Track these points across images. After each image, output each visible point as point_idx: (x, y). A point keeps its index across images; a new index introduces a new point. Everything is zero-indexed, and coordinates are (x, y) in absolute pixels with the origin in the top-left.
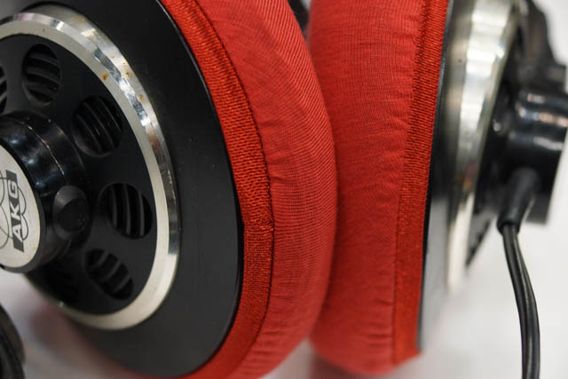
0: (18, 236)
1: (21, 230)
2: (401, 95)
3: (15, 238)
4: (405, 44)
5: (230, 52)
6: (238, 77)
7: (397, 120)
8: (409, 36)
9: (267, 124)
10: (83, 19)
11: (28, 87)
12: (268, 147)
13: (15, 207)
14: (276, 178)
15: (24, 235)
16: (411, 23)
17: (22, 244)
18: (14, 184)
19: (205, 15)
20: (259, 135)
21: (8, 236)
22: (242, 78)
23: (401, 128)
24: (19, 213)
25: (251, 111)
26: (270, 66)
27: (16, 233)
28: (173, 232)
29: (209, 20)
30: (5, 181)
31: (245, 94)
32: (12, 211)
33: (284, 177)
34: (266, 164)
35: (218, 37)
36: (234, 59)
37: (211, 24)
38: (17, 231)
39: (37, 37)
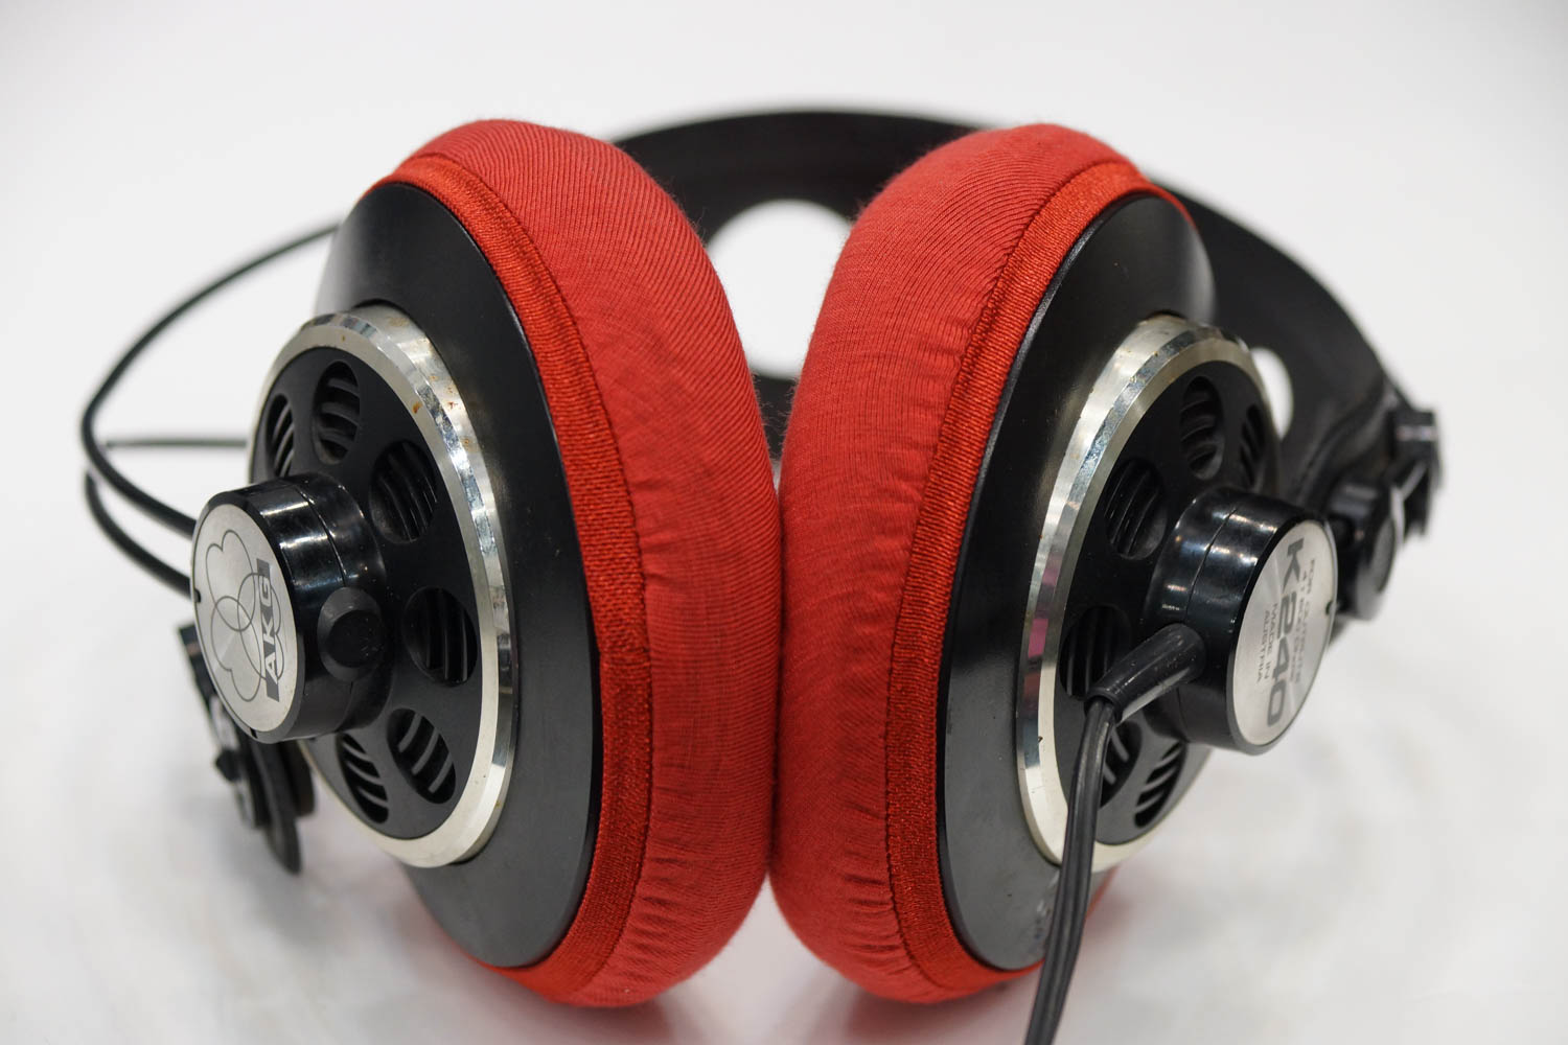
0: (272, 672)
1: (275, 662)
2: (916, 446)
3: (268, 679)
4: (938, 363)
5: (595, 367)
6: (604, 407)
7: (904, 486)
8: (949, 352)
9: (647, 486)
10: (407, 322)
11: (320, 434)
12: (645, 524)
13: (268, 623)
14: (653, 576)
15: (279, 673)
16: (957, 332)
17: (277, 686)
18: (266, 580)
19: (567, 307)
20: (631, 503)
21: (261, 676)
22: (610, 409)
23: (908, 499)
24: (273, 634)
25: (621, 463)
26: (657, 392)
27: (268, 667)
28: (503, 670)
29: (571, 316)
30: (256, 577)
31: (614, 436)
32: (264, 631)
33: (667, 575)
34: (640, 552)
35: (581, 343)
36: (601, 378)
37: (574, 323)
38: (270, 665)
39: (335, 350)
